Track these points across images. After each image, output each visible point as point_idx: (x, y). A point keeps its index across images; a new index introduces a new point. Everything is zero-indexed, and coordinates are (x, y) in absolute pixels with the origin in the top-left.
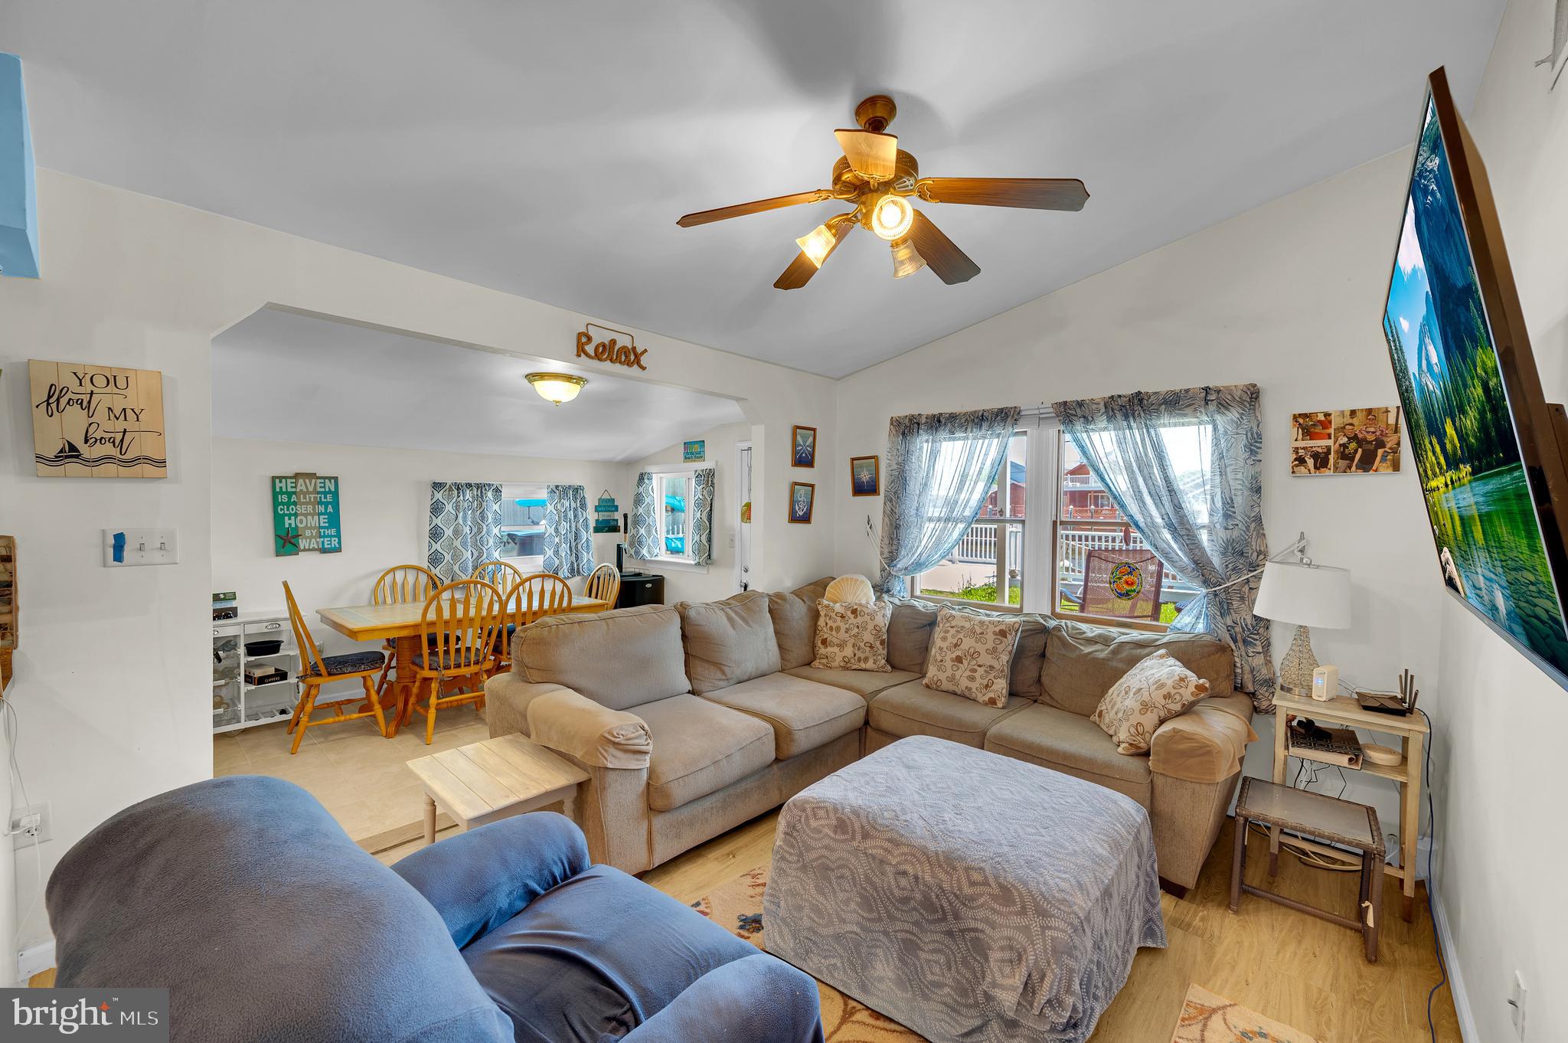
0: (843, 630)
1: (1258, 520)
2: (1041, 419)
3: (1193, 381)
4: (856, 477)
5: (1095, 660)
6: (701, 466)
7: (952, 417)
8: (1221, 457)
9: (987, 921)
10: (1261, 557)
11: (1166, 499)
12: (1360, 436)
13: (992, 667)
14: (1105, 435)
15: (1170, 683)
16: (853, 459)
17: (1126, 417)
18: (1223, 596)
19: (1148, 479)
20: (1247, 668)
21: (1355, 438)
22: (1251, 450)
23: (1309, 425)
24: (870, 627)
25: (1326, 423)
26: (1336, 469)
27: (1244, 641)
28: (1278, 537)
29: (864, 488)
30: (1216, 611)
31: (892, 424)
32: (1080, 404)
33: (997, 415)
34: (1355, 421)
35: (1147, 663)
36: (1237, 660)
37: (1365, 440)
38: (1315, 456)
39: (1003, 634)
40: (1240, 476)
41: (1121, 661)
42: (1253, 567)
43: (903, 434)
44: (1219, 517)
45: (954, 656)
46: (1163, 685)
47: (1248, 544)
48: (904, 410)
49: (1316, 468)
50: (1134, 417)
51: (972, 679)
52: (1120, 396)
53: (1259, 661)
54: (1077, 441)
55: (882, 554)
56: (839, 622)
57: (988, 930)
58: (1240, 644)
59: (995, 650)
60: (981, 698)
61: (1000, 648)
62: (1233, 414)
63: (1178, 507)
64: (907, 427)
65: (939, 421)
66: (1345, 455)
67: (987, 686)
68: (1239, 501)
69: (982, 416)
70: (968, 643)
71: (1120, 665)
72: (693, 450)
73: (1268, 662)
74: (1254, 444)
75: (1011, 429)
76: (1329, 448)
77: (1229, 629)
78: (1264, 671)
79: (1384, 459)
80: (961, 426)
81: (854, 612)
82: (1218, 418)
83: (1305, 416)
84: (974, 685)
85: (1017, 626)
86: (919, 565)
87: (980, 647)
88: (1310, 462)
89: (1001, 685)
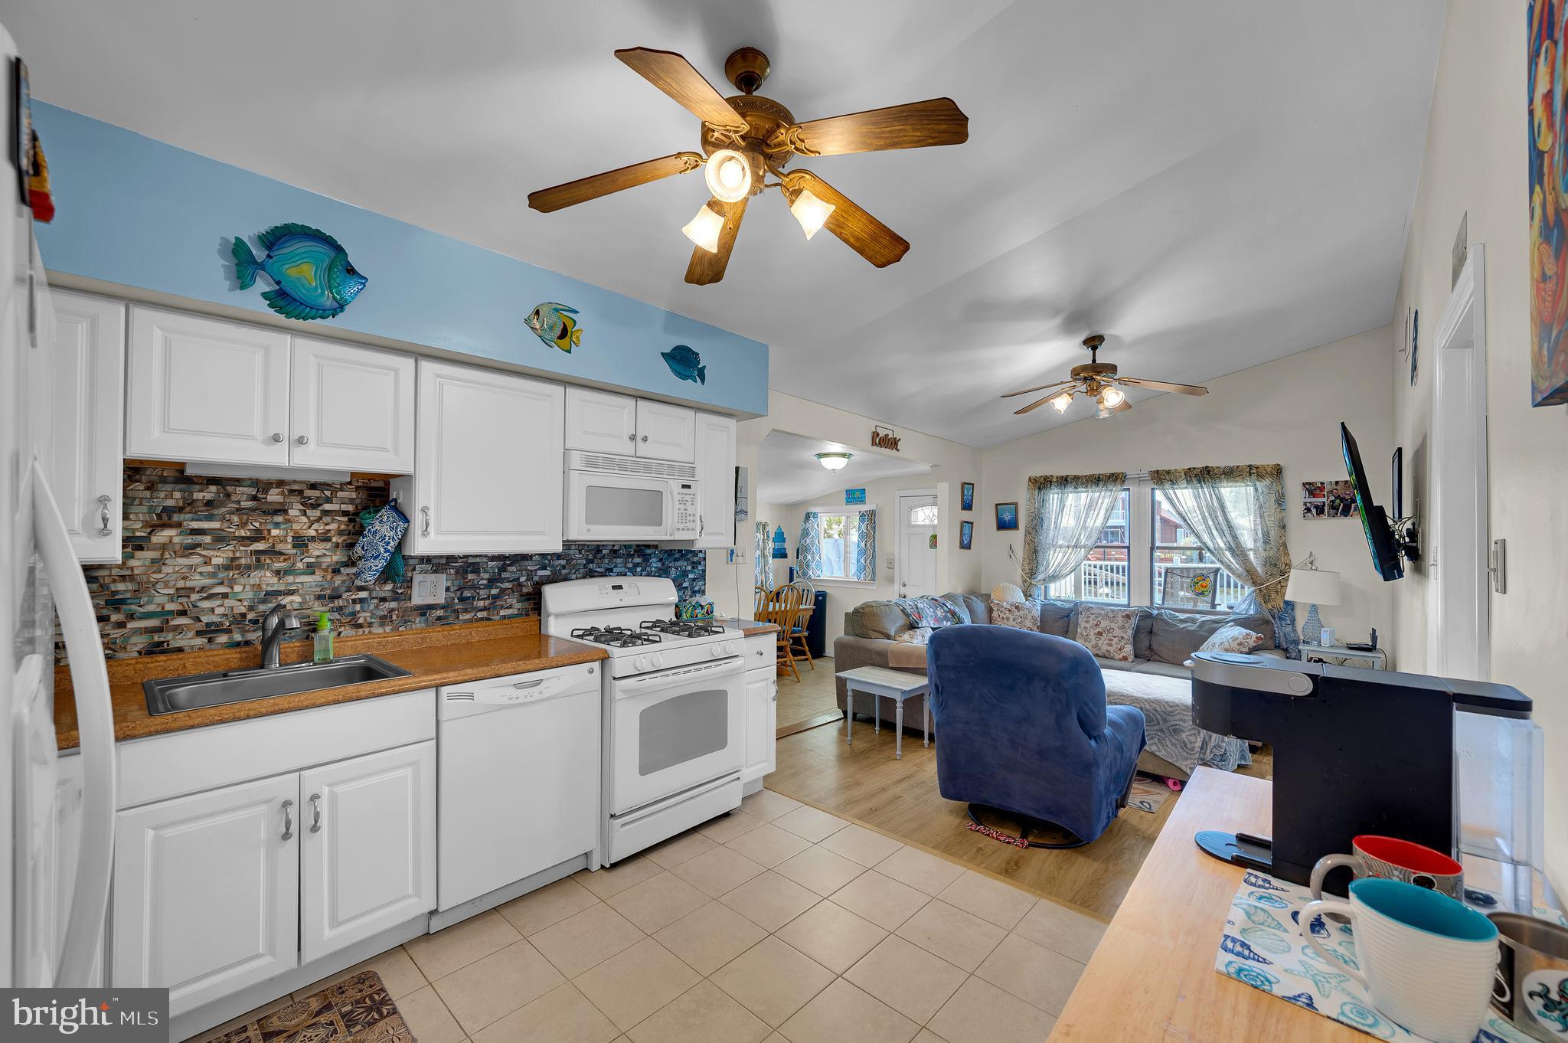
0: (1011, 620)
1: (1285, 545)
2: (1140, 481)
3: (1243, 461)
4: (999, 517)
5: (1188, 631)
6: (863, 508)
7: (1076, 478)
8: (1261, 507)
9: (1180, 720)
10: (1288, 567)
11: (1227, 533)
12: (1342, 496)
13: (1122, 637)
14: (1185, 491)
15: (1240, 637)
16: (997, 505)
17: (1200, 482)
18: (1265, 591)
19: (1215, 519)
20: (1282, 634)
21: (1339, 497)
22: (1279, 504)
23: (1312, 489)
24: (1029, 617)
25: (1322, 489)
26: (1329, 515)
27: (1280, 618)
28: (1297, 555)
29: (1005, 525)
30: (1259, 599)
31: (1030, 481)
32: (1168, 472)
33: (1109, 478)
34: (1338, 487)
35: (1222, 630)
36: (1276, 629)
37: (1344, 498)
38: (1317, 507)
39: (1128, 617)
40: (1272, 518)
41: (1205, 631)
42: (1283, 573)
43: (1039, 488)
44: (1260, 544)
45: (1096, 631)
46: (1237, 639)
47: (1279, 559)
48: (1039, 472)
49: (1317, 514)
50: (1204, 481)
51: (1110, 645)
52: (1194, 468)
53: (1289, 629)
54: (1166, 495)
55: (1023, 570)
56: (1008, 614)
57: (1182, 723)
58: (1277, 620)
59: (1123, 627)
60: (1117, 656)
61: (1127, 625)
62: (1267, 481)
63: (1235, 537)
64: (1042, 484)
65: (1066, 480)
66: (1333, 507)
67: (1120, 649)
68: (1272, 533)
69: (1099, 477)
70: (1104, 624)
71: (1204, 634)
72: (854, 496)
73: (1295, 631)
74: (1281, 500)
75: (1120, 487)
76: (1324, 503)
77: (1270, 611)
78: (1292, 635)
79: (1355, 510)
80: (1083, 484)
81: (1017, 607)
82: (1257, 483)
83: (1309, 484)
84: (1111, 649)
85: (1136, 612)
86: (1054, 578)
87: (1113, 625)
88: (1314, 511)
89: (1129, 649)
